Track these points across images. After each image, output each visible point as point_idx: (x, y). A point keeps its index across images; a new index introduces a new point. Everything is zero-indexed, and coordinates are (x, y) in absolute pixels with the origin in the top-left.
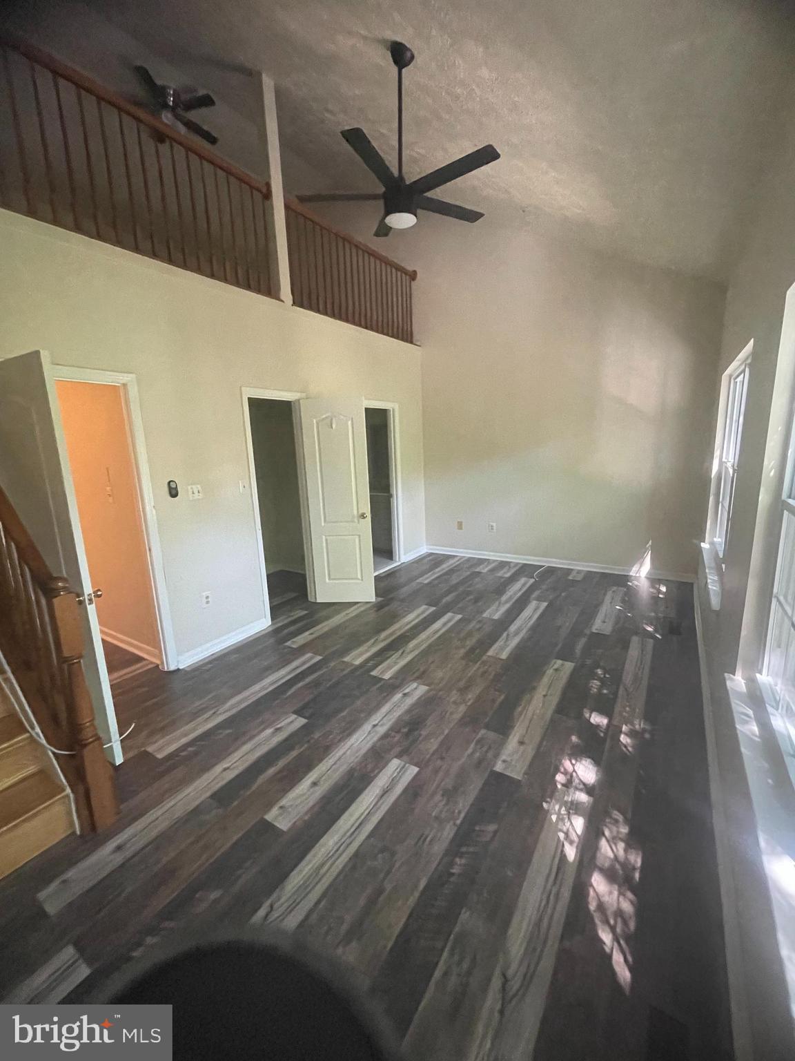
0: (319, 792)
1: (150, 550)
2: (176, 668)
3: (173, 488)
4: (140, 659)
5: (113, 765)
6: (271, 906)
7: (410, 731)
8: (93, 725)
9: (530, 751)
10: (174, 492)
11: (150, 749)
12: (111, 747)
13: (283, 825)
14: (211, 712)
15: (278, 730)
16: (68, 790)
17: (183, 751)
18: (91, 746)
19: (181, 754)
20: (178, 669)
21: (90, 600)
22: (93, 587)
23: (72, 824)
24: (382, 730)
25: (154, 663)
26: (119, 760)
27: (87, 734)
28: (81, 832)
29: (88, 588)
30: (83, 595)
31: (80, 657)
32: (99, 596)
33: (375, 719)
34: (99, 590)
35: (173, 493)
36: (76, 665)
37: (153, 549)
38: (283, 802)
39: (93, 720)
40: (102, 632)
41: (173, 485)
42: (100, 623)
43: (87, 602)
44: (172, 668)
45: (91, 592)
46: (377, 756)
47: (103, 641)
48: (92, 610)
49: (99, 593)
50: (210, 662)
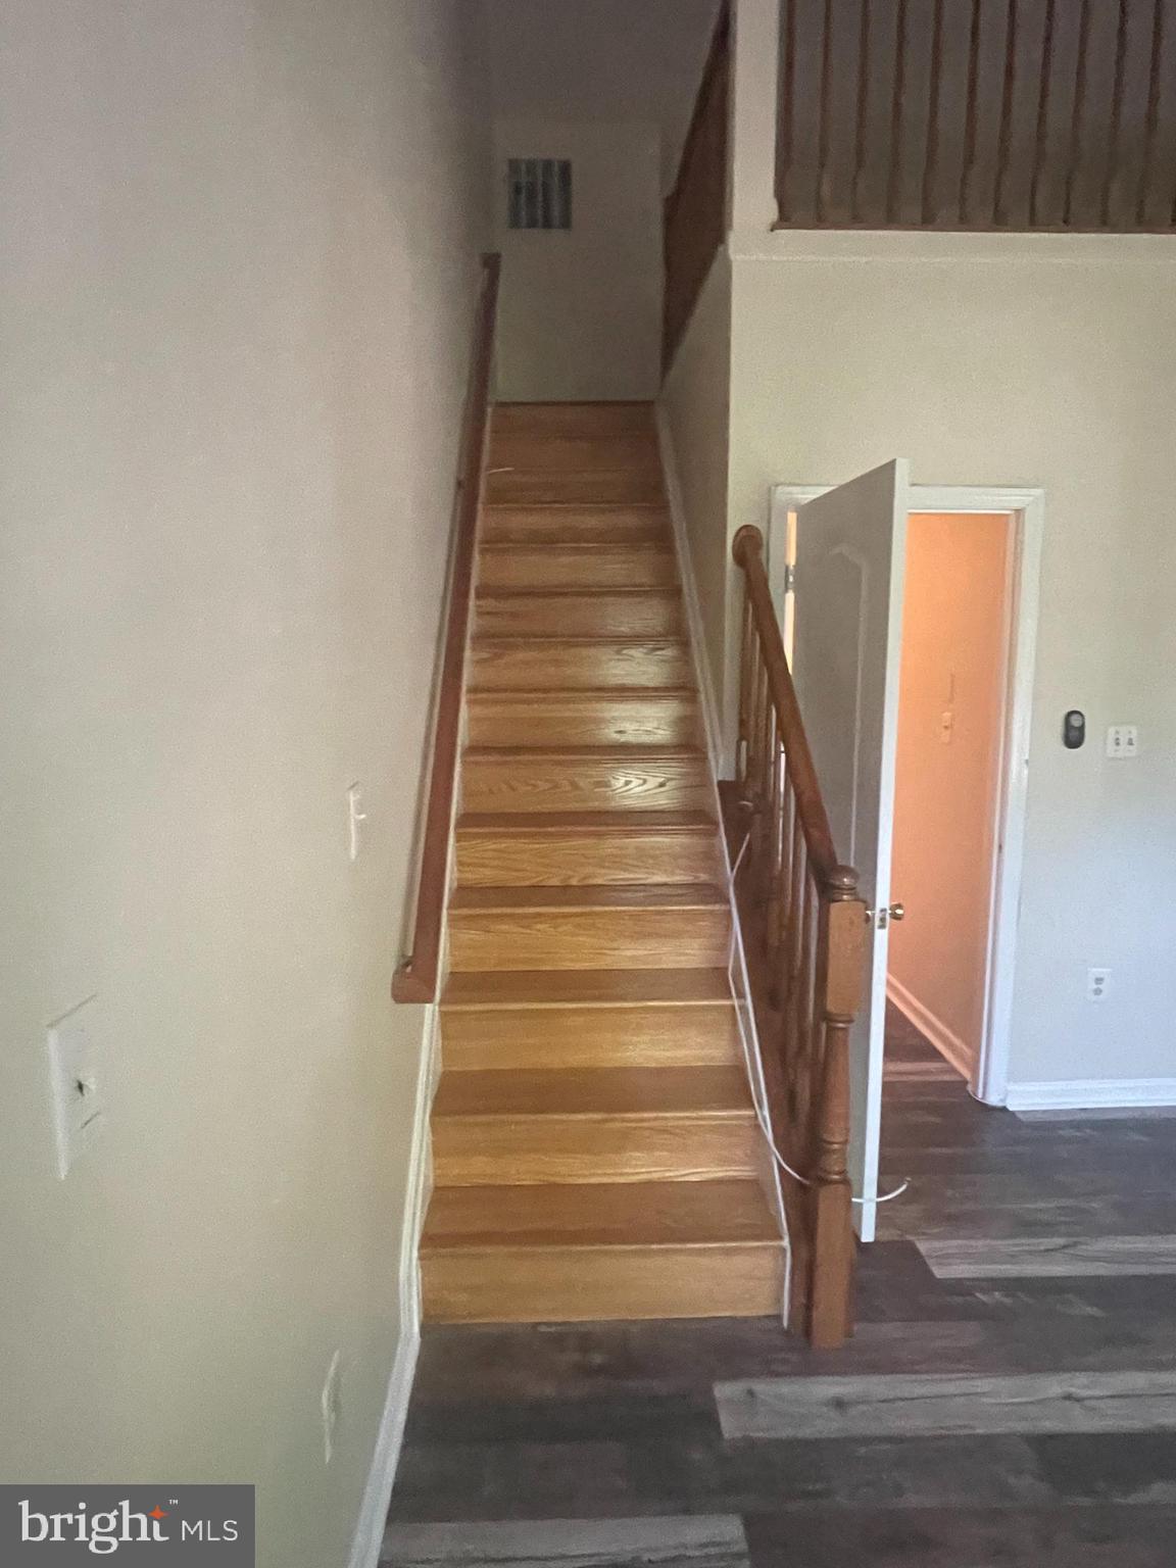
1: (1000, 847)
2: (1000, 1104)
3: (1073, 727)
4: (936, 1055)
5: (857, 1238)
8: (843, 1152)
10: (1074, 734)
11: (922, 1247)
12: (861, 1204)
14: (1061, 1241)
16: (786, 1243)
17: (983, 1291)
18: (833, 1187)
19: (978, 1294)
20: (1004, 1109)
21: (883, 920)
22: (891, 899)
23: (779, 1300)
25: (961, 1075)
26: (868, 1235)
27: (832, 1164)
28: (788, 1325)
29: (883, 899)
30: (873, 908)
31: (850, 1021)
32: (895, 917)
34: (899, 906)
35: (1073, 736)
36: (840, 1034)
37: (1006, 849)
39: (846, 1142)
40: (889, 984)
41: (1075, 721)
42: (890, 969)
43: (877, 922)
44: (993, 1100)
45: (887, 906)
47: (888, 1002)
48: (881, 938)
49: (899, 912)
50: (1077, 1125)
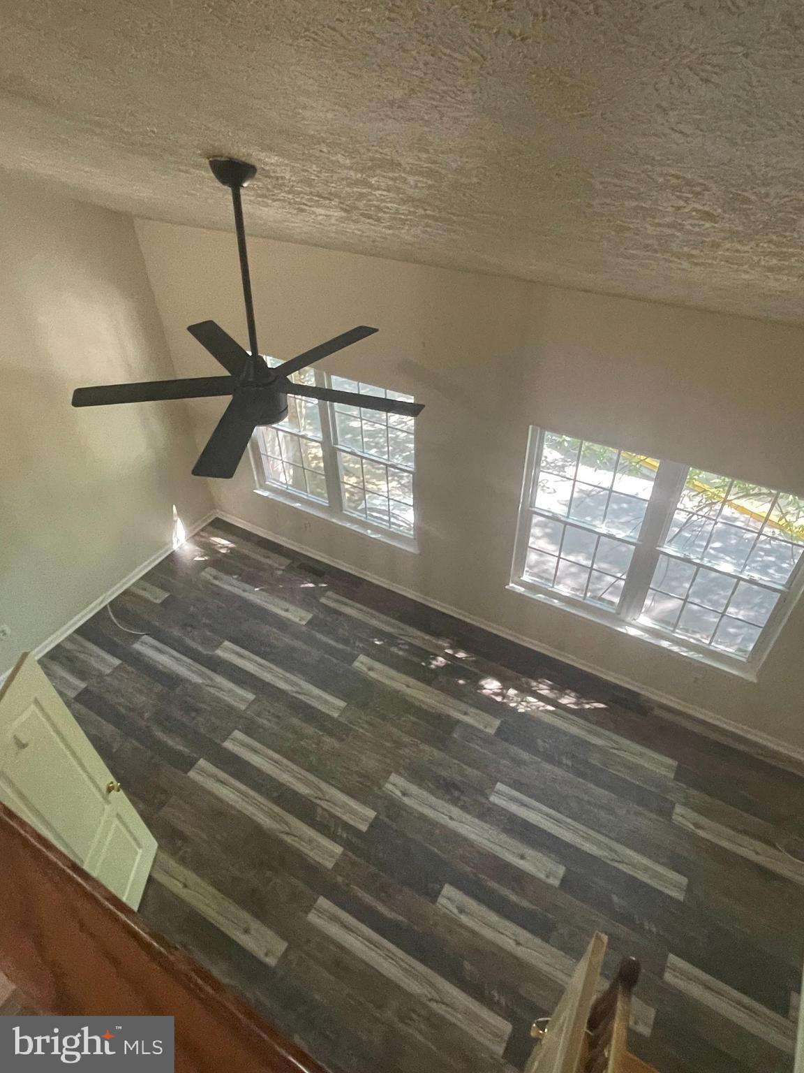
0: (529, 852)
6: (612, 860)
7: (457, 788)
9: (472, 710)
13: (561, 870)
15: (461, 910)
24: (456, 811)
33: (444, 820)
38: (542, 876)
46: (487, 813)
